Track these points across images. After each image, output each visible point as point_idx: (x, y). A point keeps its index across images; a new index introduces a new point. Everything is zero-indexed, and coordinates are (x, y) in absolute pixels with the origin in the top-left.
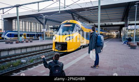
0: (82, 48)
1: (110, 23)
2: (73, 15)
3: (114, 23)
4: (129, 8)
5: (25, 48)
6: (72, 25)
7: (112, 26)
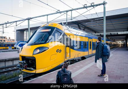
1: (116, 33)
2: (79, 26)
5: (11, 60)
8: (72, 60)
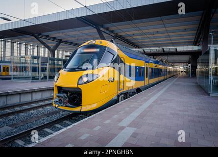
0: (120, 98)
1: (172, 48)
2: (99, 32)
3: (180, 49)
4: (211, 15)
6: (98, 50)
7: (177, 53)
8: (125, 94)
